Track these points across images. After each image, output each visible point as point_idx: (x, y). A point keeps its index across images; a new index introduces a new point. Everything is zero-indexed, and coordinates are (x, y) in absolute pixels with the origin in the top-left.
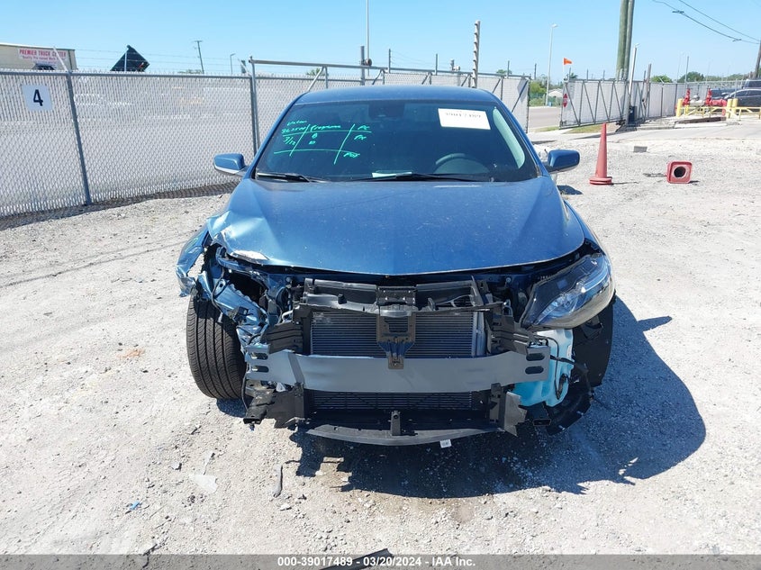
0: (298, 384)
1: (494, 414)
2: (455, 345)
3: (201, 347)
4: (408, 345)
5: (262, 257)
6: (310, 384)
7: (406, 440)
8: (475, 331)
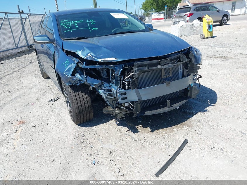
0: (139, 100)
1: (189, 94)
2: (175, 77)
3: (79, 103)
4: (170, 77)
5: (114, 59)
6: (144, 98)
7: (172, 108)
8: (180, 71)
